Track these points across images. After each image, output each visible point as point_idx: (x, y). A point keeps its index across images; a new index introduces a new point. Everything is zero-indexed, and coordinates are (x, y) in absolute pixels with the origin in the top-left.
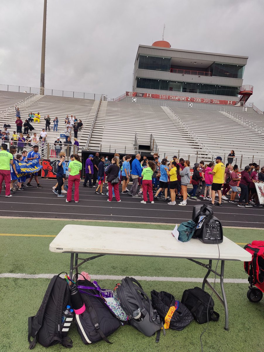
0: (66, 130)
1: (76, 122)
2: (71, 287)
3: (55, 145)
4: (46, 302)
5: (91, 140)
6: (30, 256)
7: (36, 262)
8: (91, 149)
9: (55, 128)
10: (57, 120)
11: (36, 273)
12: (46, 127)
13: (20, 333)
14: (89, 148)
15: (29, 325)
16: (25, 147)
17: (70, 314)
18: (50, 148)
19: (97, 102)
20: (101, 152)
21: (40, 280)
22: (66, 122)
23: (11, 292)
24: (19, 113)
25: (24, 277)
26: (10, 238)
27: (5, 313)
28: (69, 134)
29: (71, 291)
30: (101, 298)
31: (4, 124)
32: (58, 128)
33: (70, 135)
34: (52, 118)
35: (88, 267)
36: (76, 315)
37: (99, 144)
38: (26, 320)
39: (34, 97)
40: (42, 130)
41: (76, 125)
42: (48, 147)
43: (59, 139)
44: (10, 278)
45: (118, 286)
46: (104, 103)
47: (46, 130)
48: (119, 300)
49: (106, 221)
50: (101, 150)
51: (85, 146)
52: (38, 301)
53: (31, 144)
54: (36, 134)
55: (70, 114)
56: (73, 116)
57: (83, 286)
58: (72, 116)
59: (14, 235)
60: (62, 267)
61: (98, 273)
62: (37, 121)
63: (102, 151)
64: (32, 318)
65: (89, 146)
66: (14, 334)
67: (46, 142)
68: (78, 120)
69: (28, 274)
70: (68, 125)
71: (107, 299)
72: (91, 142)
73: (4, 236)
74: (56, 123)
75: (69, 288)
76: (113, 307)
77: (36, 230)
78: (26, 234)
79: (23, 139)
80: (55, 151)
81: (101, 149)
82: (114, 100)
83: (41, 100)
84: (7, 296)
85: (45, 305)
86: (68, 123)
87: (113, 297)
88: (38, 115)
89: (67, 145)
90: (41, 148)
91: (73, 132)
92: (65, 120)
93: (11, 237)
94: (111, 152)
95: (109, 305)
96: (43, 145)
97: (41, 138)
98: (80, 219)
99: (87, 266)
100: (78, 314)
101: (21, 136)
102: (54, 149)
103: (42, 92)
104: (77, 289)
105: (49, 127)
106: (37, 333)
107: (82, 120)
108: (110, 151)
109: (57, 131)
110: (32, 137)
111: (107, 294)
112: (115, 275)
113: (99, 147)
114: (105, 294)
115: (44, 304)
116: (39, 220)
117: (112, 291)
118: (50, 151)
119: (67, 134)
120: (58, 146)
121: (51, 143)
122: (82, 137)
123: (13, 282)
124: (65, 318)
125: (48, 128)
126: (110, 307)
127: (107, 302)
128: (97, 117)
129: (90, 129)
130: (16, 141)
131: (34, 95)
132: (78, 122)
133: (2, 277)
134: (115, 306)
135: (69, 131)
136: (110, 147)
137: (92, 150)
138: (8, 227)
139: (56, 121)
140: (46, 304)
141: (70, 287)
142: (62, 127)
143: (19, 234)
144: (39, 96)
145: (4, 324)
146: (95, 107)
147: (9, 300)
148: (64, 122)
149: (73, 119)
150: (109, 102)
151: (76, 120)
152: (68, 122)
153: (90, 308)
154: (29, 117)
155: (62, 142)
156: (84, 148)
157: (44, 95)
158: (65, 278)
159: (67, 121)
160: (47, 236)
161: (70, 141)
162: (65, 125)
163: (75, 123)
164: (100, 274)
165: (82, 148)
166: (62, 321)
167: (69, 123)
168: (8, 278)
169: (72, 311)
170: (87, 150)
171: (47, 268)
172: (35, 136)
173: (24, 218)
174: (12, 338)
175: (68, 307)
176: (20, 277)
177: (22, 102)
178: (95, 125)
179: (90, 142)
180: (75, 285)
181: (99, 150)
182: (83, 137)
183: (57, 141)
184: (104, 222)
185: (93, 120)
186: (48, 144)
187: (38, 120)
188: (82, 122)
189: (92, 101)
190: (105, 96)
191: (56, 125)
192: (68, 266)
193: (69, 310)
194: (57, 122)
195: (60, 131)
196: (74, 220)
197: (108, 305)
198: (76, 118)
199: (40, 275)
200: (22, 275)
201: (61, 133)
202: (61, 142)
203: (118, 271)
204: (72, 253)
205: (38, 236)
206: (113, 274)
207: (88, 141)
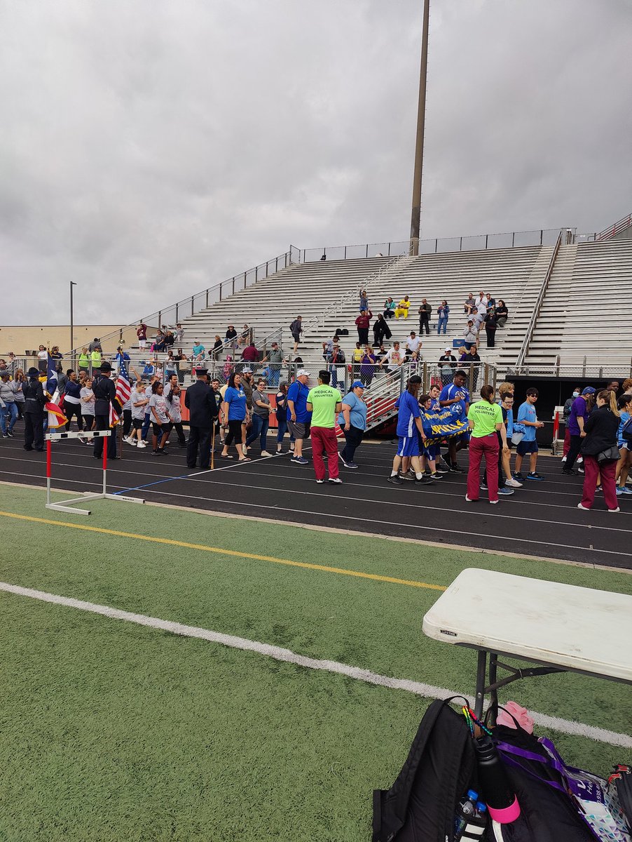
0: (468, 328)
1: (492, 307)
2: (481, 743)
3: (440, 365)
4: (415, 763)
5: (530, 348)
6: (380, 630)
7: (393, 646)
8: (530, 370)
9: (442, 328)
10: (447, 307)
11: (393, 675)
12: (421, 327)
13: (354, 823)
14: (525, 370)
15: (374, 807)
16: (375, 376)
17: (478, 816)
18: (429, 374)
19: (549, 250)
20: (558, 377)
21: (403, 694)
22: (466, 311)
23: (338, 709)
24: (366, 301)
25: (368, 679)
26: (341, 577)
27: (323, 761)
28: (475, 337)
29: (479, 756)
30: (566, 795)
31: (335, 329)
32: (448, 327)
33: (477, 339)
34: (436, 303)
35: (526, 688)
36: (494, 822)
37: (554, 356)
38: (368, 790)
39: (398, 262)
40: (409, 333)
41: (492, 313)
42: (425, 371)
43: (450, 351)
44: (338, 674)
45: (621, 773)
46: (568, 250)
47: (421, 332)
48: (624, 816)
49: (575, 563)
50: (557, 372)
51: (514, 364)
52: (397, 749)
53: (389, 368)
54: (398, 343)
55: (476, 290)
56: (485, 293)
57: (511, 747)
58: (481, 295)
59: (349, 572)
60: (455, 673)
61: (552, 710)
62: (401, 315)
63: (560, 375)
64: (383, 793)
65: (526, 364)
66: (340, 820)
67: (420, 361)
68: (497, 301)
69: (376, 673)
70: (471, 317)
71: (585, 804)
72: (531, 353)
73: (328, 573)
74: (443, 315)
75: (473, 743)
76: (606, 833)
77: (395, 567)
78: (373, 573)
79: (372, 356)
80: (439, 379)
81: (558, 369)
82: (597, 237)
83: (411, 267)
84: (330, 717)
85: (413, 771)
86: (471, 313)
87: (603, 802)
88: (406, 301)
89: (468, 365)
90: (409, 374)
91: (484, 332)
92: (465, 306)
93: (343, 576)
94: (587, 376)
95: (592, 824)
96: (414, 367)
97: (409, 352)
98: (502, 551)
99: (522, 684)
100: (498, 821)
101: (368, 352)
102: (438, 374)
103: (414, 249)
104: (495, 753)
105: (427, 326)
106: (393, 838)
107: (505, 301)
108: (584, 372)
109: (445, 332)
110: (391, 351)
111: (584, 787)
112: (605, 727)
113: (553, 364)
114: (579, 785)
115: (410, 768)
116: (401, 544)
117: (603, 783)
118: (429, 381)
119: (471, 338)
120: (445, 367)
121: (431, 363)
122: (506, 342)
123: (343, 685)
124: (463, 822)
125: (424, 328)
126: (596, 829)
127: (585, 813)
128: (547, 288)
129: (529, 320)
130: (358, 362)
131: (396, 259)
132: (497, 306)
133: (321, 667)
134: (613, 832)
135: (475, 331)
136: (585, 361)
137: (532, 372)
138: (338, 553)
139: (445, 309)
140: (415, 769)
141: (475, 741)
142: (459, 322)
143: (359, 571)
144: (409, 259)
145: (321, 787)
146: (542, 264)
147: (332, 727)
148: (463, 311)
149: (485, 300)
150: (581, 245)
151: (492, 301)
152: (471, 309)
153: (533, 816)
154: (386, 309)
155: (457, 359)
156: (513, 368)
157: (417, 255)
158: (464, 715)
159: (470, 306)
160: (419, 585)
161: (476, 353)
162: (465, 316)
163: (488, 311)
164: (561, 716)
165: (506, 369)
166: (455, 828)
167: (474, 310)
168: (333, 674)
169: (482, 808)
170: (520, 375)
171: (419, 667)
172: (397, 349)
173: (371, 535)
174: (335, 830)
175: (473, 796)
176: (359, 678)
177: (372, 278)
178: (541, 310)
179: (527, 352)
180: (490, 740)
181: (552, 373)
182: (509, 342)
183: (446, 357)
184: (569, 566)
185: (538, 296)
186: (425, 364)
187: (405, 312)
188: (507, 305)
189: (535, 251)
190: (570, 230)
191: (443, 320)
192: (471, 672)
193: (475, 804)
194: (446, 312)
195: (452, 333)
196: (485, 550)
197: (590, 821)
198: (492, 297)
199: (403, 681)
200: (362, 671)
201: (455, 338)
202: (454, 358)
203: (616, 719)
204: (482, 652)
205: (400, 581)
206: (602, 724)
207: (523, 350)
